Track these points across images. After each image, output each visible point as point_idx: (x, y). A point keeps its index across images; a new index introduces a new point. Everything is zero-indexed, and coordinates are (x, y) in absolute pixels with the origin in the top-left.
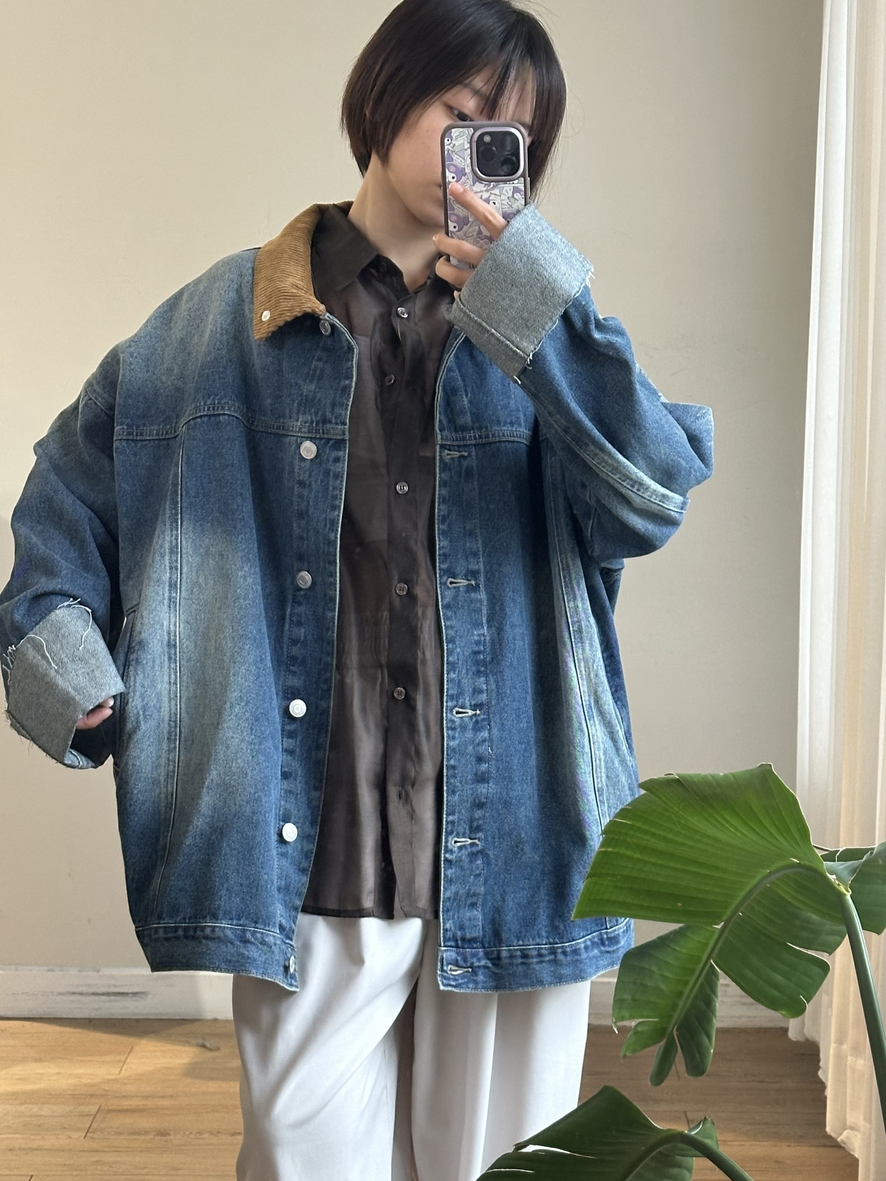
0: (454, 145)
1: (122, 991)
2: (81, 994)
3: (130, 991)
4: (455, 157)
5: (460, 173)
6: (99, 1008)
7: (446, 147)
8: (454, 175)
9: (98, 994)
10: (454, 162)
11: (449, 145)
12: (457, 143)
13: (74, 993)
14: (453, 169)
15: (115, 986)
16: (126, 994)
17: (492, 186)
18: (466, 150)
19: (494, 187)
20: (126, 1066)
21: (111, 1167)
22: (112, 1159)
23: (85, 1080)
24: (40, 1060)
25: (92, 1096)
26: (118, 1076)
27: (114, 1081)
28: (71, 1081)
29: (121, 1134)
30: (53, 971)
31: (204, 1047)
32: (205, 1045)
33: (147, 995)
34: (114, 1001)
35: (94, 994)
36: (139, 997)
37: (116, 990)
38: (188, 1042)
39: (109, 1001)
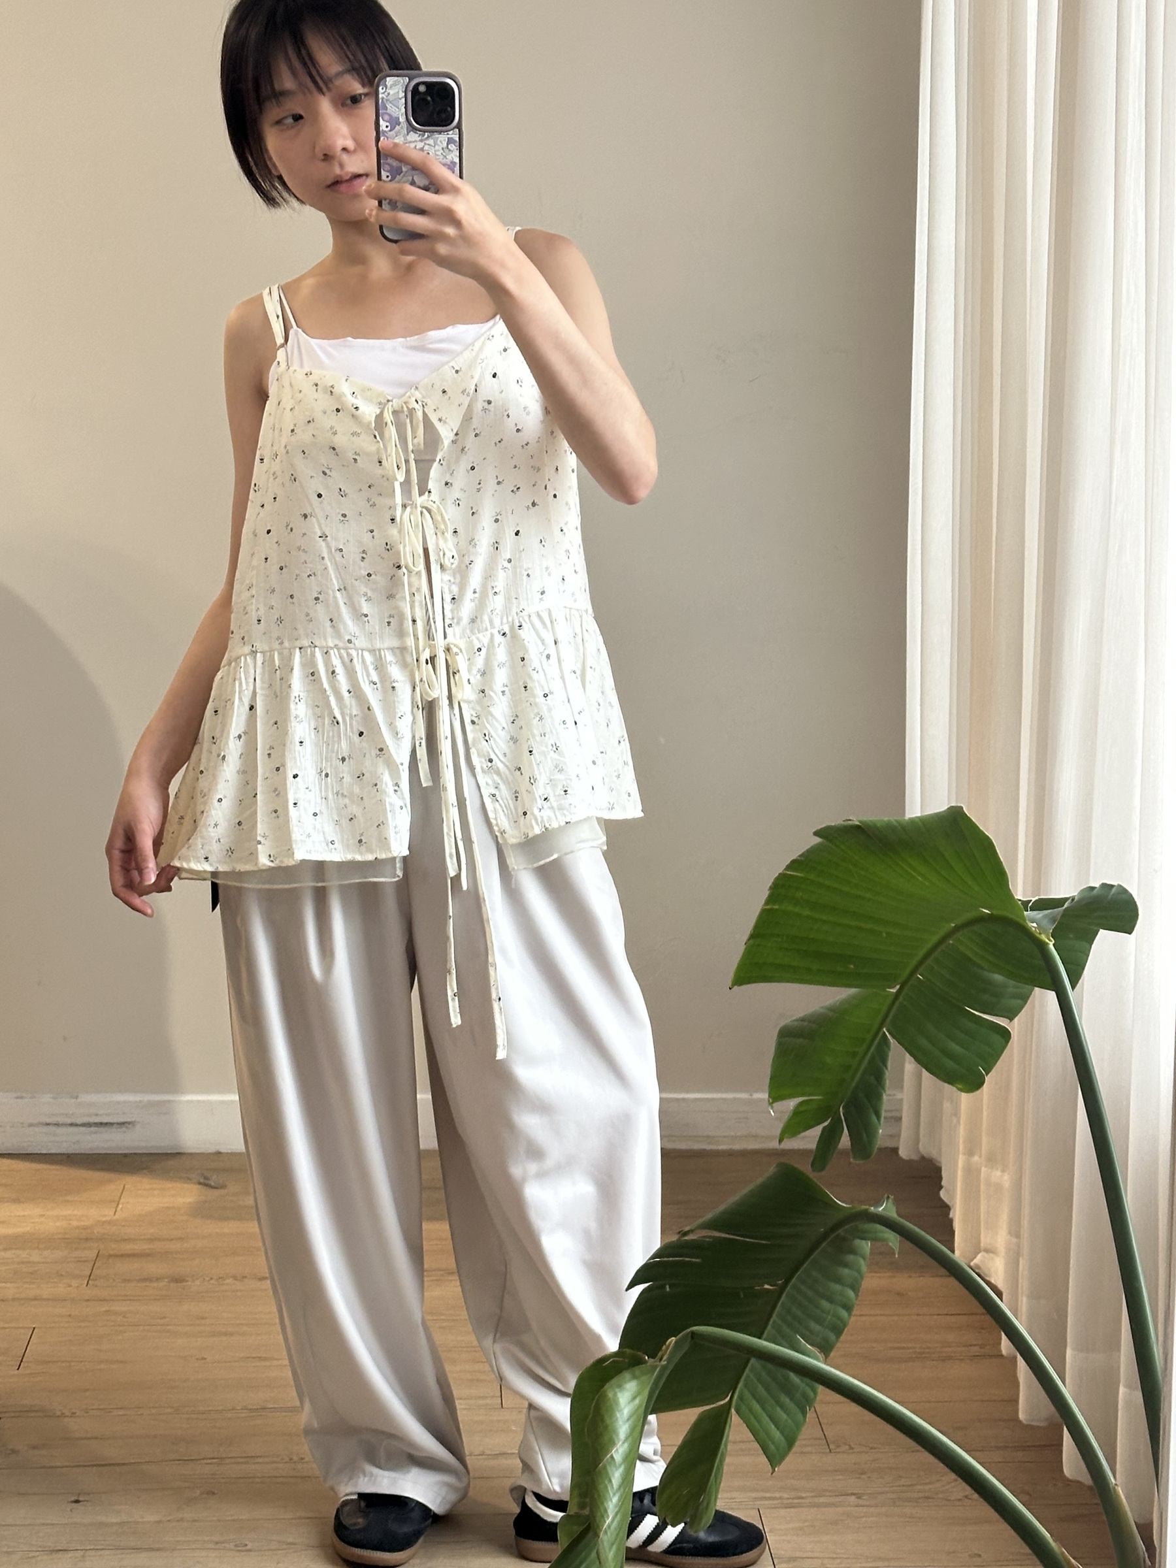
1: (104, 1120)
2: (59, 1125)
3: (115, 1121)
6: (79, 1142)
9: (76, 1125)
13: (47, 1124)
15: (96, 1115)
16: (112, 1124)
20: (120, 1206)
21: (124, 1317)
22: (123, 1309)
23: (75, 1223)
24: (17, 1201)
25: (87, 1239)
26: (115, 1218)
27: (110, 1222)
28: (58, 1224)
29: (129, 1281)
30: (21, 1097)
31: (206, 1185)
32: (208, 1182)
33: (134, 1126)
34: (96, 1132)
35: (72, 1125)
36: (126, 1127)
37: (97, 1120)
38: (189, 1179)
39: (90, 1133)
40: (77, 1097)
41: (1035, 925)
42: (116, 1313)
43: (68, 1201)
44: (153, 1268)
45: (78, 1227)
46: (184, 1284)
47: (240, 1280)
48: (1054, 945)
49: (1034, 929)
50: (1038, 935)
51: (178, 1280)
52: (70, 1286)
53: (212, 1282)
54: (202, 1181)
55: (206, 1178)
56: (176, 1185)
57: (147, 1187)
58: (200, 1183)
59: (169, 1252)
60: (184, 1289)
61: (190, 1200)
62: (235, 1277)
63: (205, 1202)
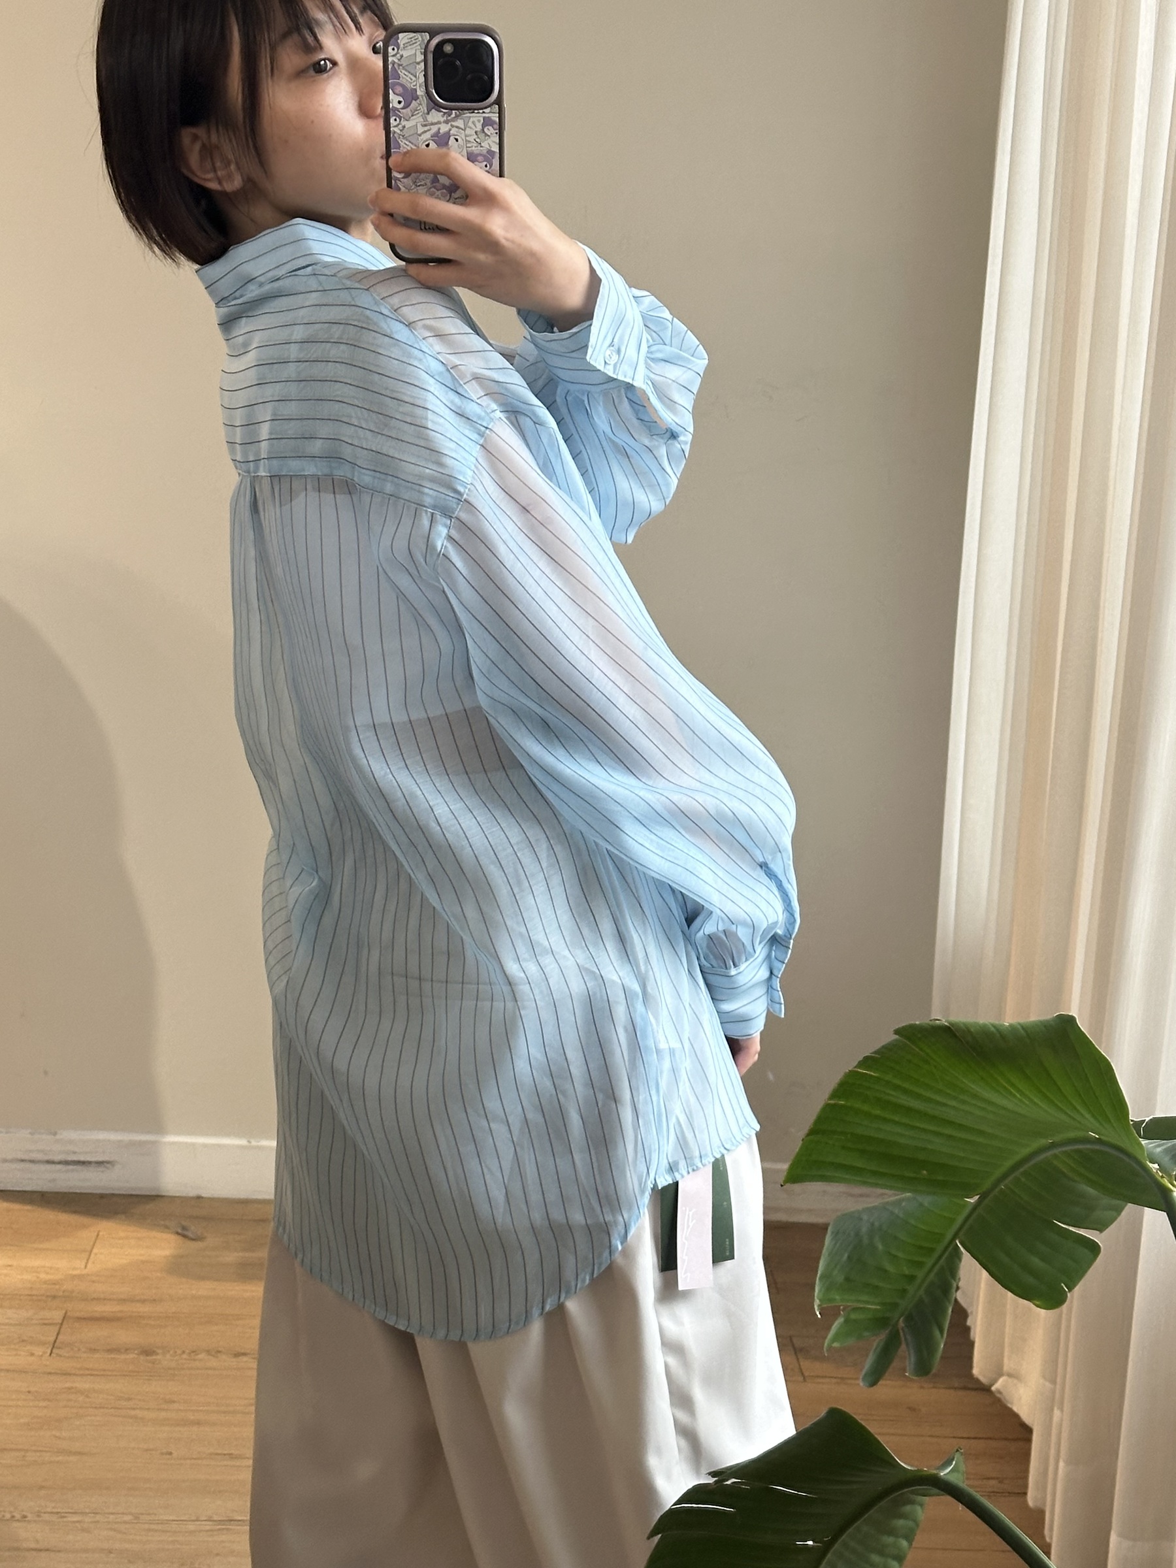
0: (402, 56)
1: (82, 1158)
2: (32, 1161)
3: (93, 1159)
4: (402, 72)
5: (410, 96)
6: (54, 1180)
7: (390, 59)
8: (401, 99)
9: (53, 1162)
10: (402, 81)
11: (393, 56)
12: (405, 53)
13: (22, 1161)
14: (399, 89)
15: (75, 1153)
16: (90, 1163)
17: (453, 115)
18: (418, 63)
19: (457, 116)
20: (92, 1257)
21: (87, 1396)
22: (87, 1386)
23: (43, 1276)
25: (54, 1297)
26: (85, 1272)
27: (80, 1277)
28: (27, 1277)
29: (94, 1351)
31: (184, 1236)
32: (186, 1233)
33: (113, 1166)
34: (73, 1171)
35: (49, 1162)
36: (105, 1167)
37: (75, 1158)
38: (167, 1227)
39: (67, 1171)
40: (55, 1134)
41: (1156, 1166)
42: (81, 1392)
43: (38, 1249)
44: (124, 1336)
45: (45, 1282)
46: (154, 1357)
47: (214, 1356)
49: (1155, 1171)
50: (1160, 1179)
51: (147, 1352)
52: (32, 1354)
53: (185, 1356)
54: (180, 1231)
55: (184, 1228)
56: (154, 1234)
57: (122, 1234)
58: (178, 1233)
59: (141, 1317)
60: (154, 1363)
61: (167, 1252)
62: (208, 1352)
63: (182, 1257)
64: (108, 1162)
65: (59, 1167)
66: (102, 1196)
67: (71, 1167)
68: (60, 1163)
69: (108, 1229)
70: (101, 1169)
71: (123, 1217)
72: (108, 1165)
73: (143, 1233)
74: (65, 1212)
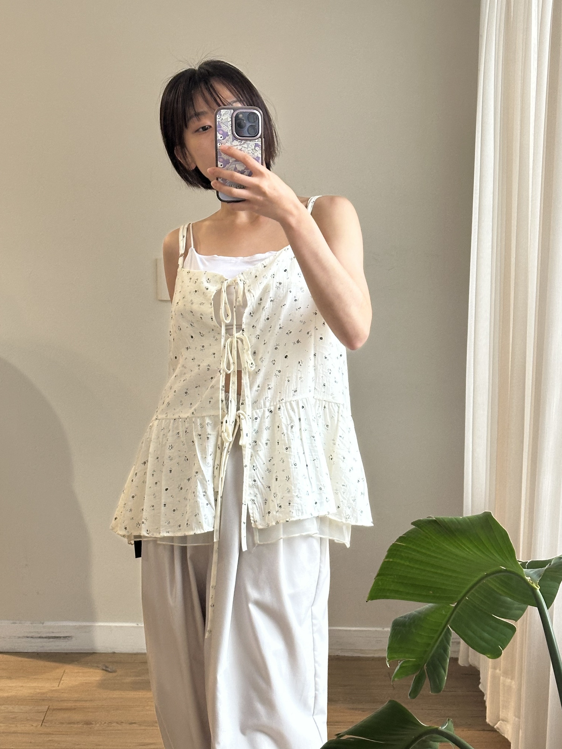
0: (222, 119)
1: (56, 635)
2: (32, 637)
3: (62, 636)
4: (222, 125)
5: (225, 134)
6: (43, 646)
8: (222, 136)
9: (43, 638)
10: (222, 129)
11: (219, 119)
12: (224, 118)
13: (28, 637)
14: (221, 132)
15: (53, 632)
16: (60, 637)
17: (243, 143)
18: (229, 122)
20: (62, 682)
21: (59, 743)
22: (59, 739)
23: (38, 691)
24: (10, 678)
25: (43, 700)
26: (58, 688)
27: (56, 691)
28: (29, 691)
29: (62, 723)
30: (15, 623)
31: (106, 671)
32: (107, 669)
33: (72, 638)
34: (52, 641)
35: (40, 637)
36: (67, 639)
37: (53, 635)
38: (98, 667)
39: (49, 642)
40: (43, 624)
41: (529, 578)
42: (55, 741)
43: (35, 679)
44: (75, 716)
45: (39, 693)
46: (92, 726)
47: (120, 724)
48: (540, 590)
49: (529, 580)
50: (531, 584)
51: (88, 723)
52: (32, 726)
53: (105, 725)
54: (104, 668)
55: (106, 667)
56: (91, 670)
57: (76, 671)
58: (103, 670)
59: (84, 708)
60: (91, 728)
61: (98, 679)
62: (117, 723)
63: (105, 680)
64: (69, 637)
65: (45, 640)
66: (66, 654)
67: (51, 640)
68: (46, 638)
69: (69, 668)
70: (67, 640)
71: (76, 663)
72: (70, 638)
73: (86, 670)
74: (49, 661)
